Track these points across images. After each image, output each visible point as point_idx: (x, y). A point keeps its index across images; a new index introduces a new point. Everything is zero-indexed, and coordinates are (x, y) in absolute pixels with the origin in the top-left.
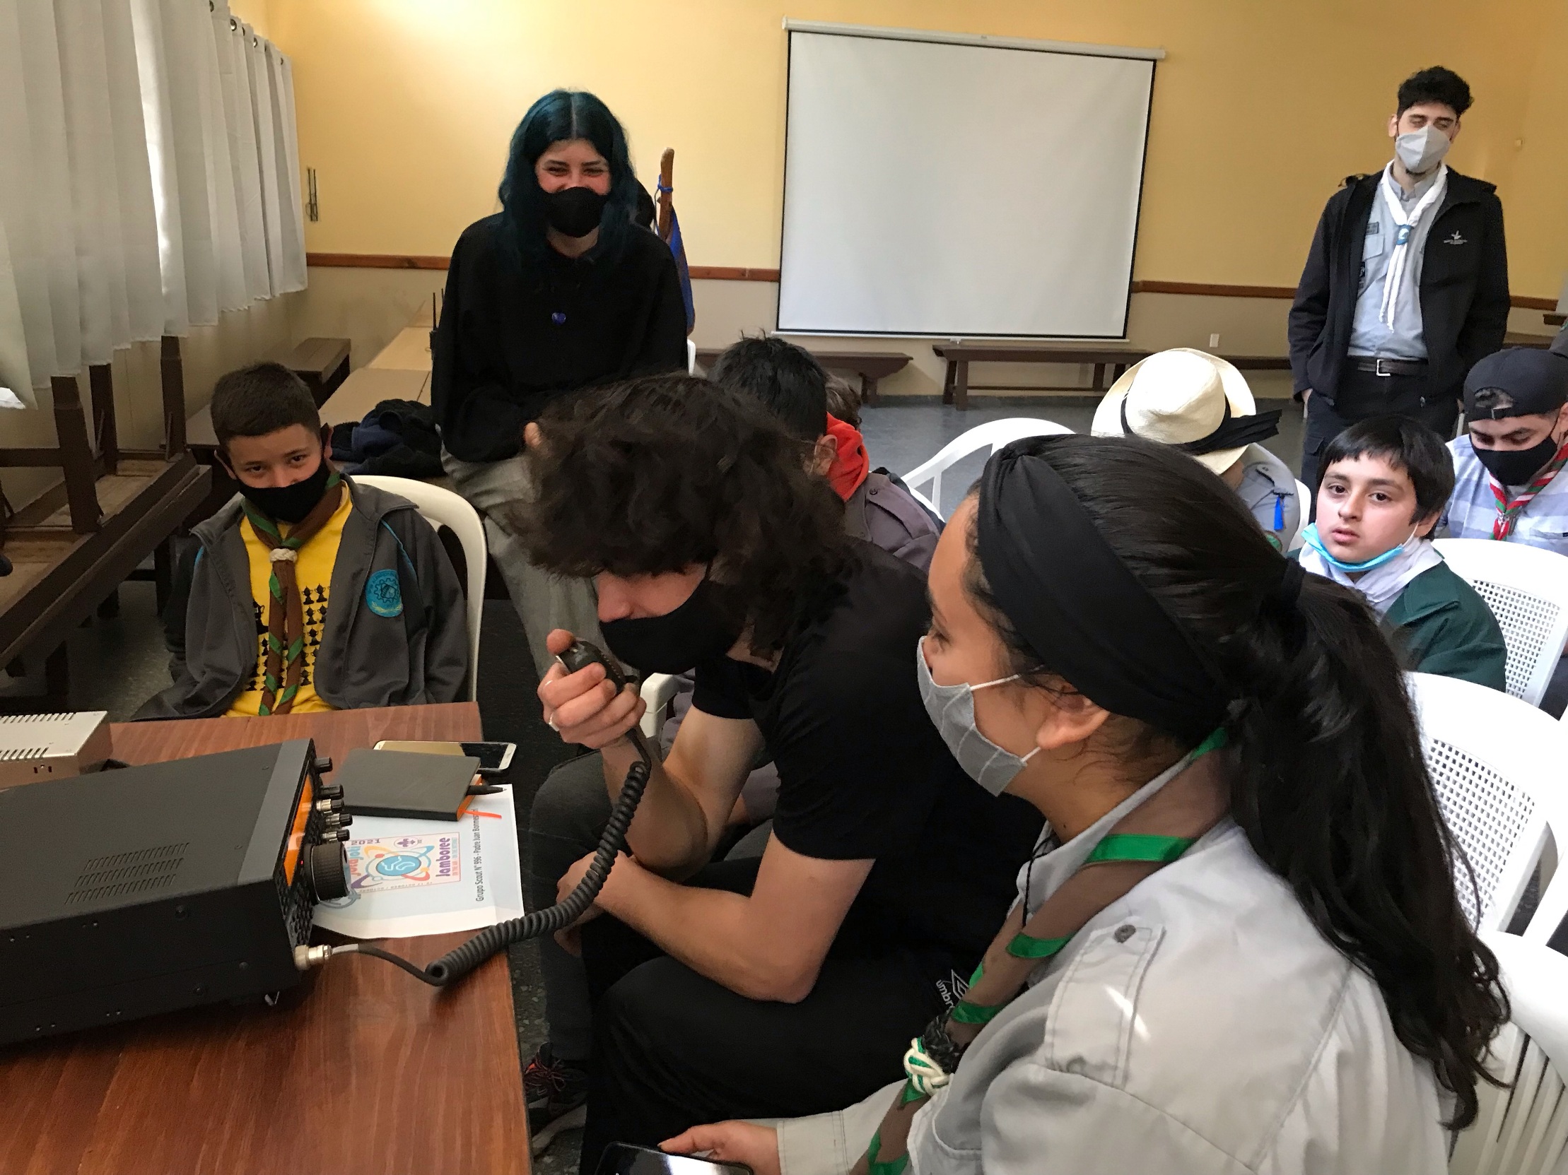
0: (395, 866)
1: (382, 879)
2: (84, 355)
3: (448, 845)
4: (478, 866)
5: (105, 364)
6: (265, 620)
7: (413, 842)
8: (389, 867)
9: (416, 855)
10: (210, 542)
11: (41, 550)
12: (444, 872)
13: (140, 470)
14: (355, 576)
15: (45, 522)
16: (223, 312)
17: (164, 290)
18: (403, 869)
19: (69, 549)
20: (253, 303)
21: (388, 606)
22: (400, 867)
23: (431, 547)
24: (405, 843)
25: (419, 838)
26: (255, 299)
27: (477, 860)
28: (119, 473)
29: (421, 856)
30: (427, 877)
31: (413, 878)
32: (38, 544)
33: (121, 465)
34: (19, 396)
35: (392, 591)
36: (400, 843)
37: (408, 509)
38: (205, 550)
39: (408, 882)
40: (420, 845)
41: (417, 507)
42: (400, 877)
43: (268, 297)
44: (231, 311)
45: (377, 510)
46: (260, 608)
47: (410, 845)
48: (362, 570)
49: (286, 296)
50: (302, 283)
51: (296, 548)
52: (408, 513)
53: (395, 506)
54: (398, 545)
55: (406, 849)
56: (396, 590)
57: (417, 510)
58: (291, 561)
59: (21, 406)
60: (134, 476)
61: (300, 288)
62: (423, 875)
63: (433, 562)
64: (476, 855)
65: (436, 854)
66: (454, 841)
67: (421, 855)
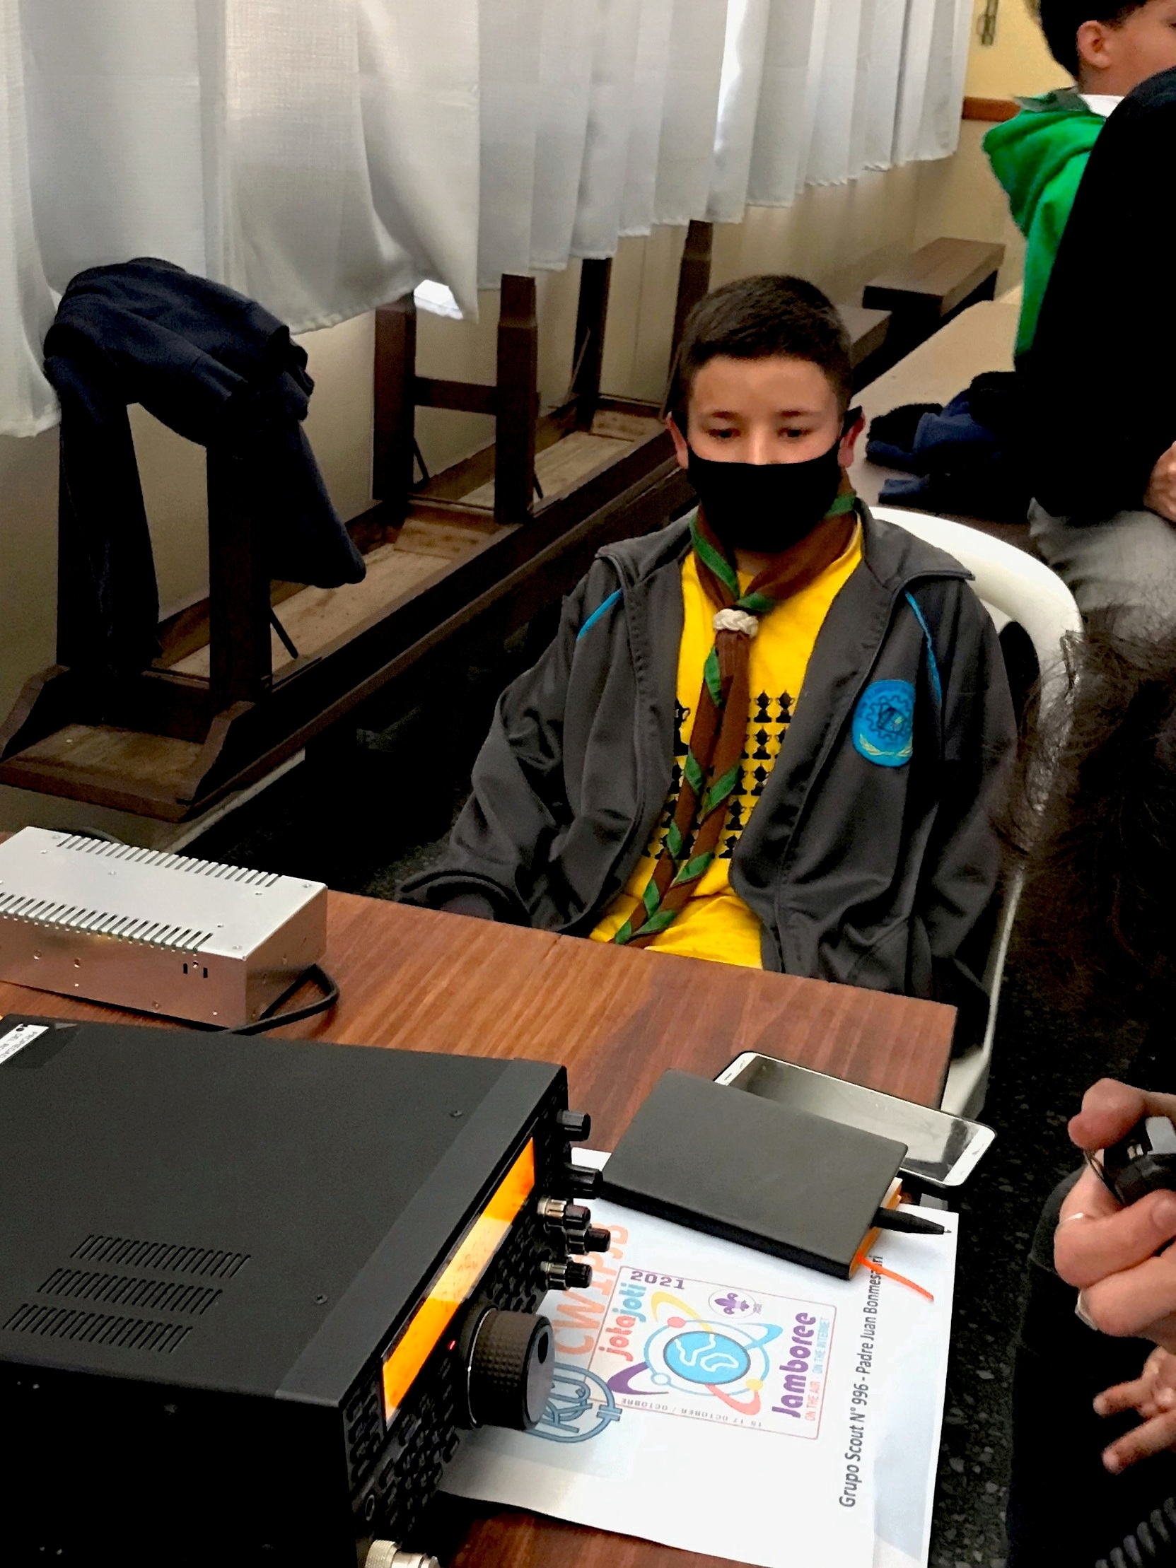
0: (700, 1356)
1: (669, 1383)
2: (576, 241)
3: (811, 1333)
4: (860, 1409)
5: (603, 258)
6: (686, 732)
7: (744, 1306)
8: (688, 1358)
9: (744, 1342)
10: (631, 581)
11: (448, 538)
12: (790, 1405)
13: (623, 429)
14: (841, 683)
15: (464, 499)
16: (807, 186)
17: (718, 145)
18: (713, 1369)
19: (485, 541)
20: (859, 174)
21: (886, 747)
22: (709, 1364)
23: (981, 656)
24: (728, 1304)
25: (759, 1299)
26: (867, 168)
27: (860, 1393)
28: (595, 430)
29: (753, 1346)
30: (754, 1408)
31: (726, 1399)
32: (449, 529)
33: (598, 419)
34: (458, 300)
35: (898, 720)
36: (719, 1302)
37: (953, 578)
38: (621, 596)
39: (715, 1406)
40: (757, 1318)
41: (971, 577)
42: (703, 1389)
43: (885, 166)
44: (820, 185)
45: (900, 569)
46: (682, 710)
47: (736, 1310)
48: (854, 673)
49: (920, 166)
50: (945, 146)
51: (759, 612)
52: (953, 588)
53: (930, 567)
54: (925, 639)
55: (727, 1319)
56: (905, 720)
57: (968, 582)
58: (747, 635)
59: (458, 315)
60: (611, 437)
61: (941, 154)
62: (747, 1398)
63: (978, 680)
64: (858, 1379)
65: (780, 1351)
66: (824, 1326)
67: (756, 1344)
